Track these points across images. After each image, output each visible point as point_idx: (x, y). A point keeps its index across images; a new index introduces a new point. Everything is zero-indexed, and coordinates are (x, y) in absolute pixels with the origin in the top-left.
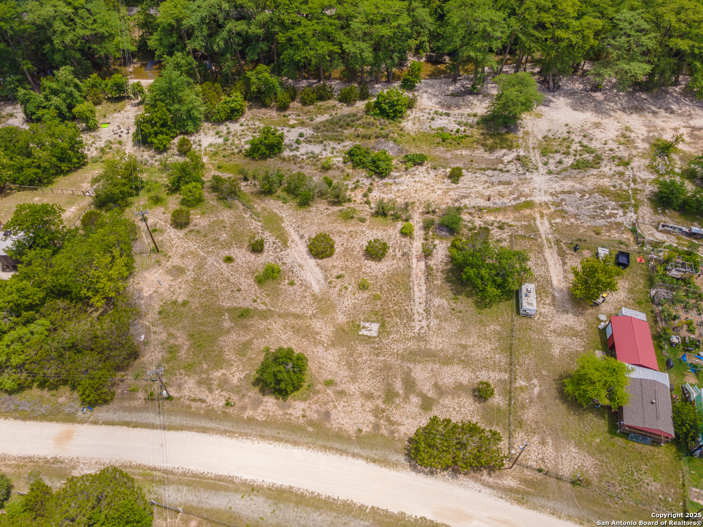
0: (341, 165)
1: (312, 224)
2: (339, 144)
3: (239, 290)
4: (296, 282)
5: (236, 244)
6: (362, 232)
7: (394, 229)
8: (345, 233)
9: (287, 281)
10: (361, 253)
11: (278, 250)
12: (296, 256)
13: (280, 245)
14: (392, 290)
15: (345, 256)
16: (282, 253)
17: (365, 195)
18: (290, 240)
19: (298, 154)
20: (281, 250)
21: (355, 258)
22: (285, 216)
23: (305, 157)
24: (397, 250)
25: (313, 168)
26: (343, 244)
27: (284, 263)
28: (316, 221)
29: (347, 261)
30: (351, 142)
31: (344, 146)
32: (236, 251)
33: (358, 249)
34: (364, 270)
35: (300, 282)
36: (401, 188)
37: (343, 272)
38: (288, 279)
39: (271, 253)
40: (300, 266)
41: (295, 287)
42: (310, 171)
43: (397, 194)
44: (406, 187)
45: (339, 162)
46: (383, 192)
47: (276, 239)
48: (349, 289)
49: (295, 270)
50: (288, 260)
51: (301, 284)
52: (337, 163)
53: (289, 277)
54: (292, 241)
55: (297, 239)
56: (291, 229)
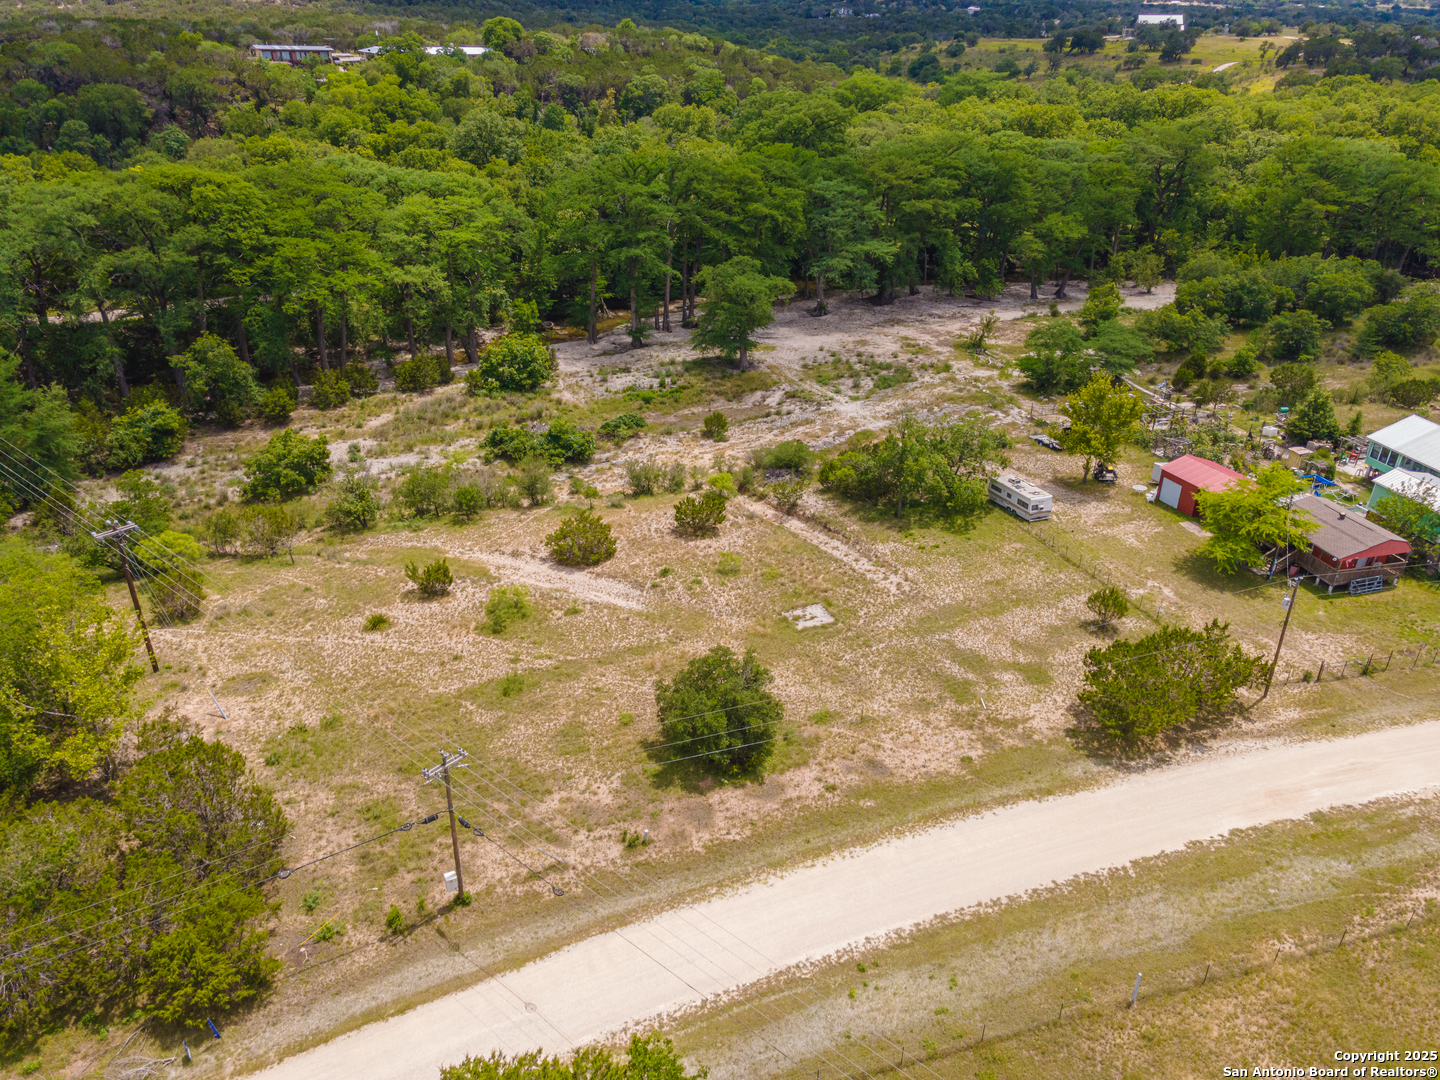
0: (482, 468)
2: (449, 445)
3: (457, 658)
4: (579, 608)
5: (366, 603)
9: (558, 612)
23: (391, 475)
29: (654, 552)
30: (472, 438)
35: (589, 605)
45: (473, 465)
51: (595, 607)
52: (470, 467)
54: (498, 568)
55: (507, 561)
56: (478, 554)
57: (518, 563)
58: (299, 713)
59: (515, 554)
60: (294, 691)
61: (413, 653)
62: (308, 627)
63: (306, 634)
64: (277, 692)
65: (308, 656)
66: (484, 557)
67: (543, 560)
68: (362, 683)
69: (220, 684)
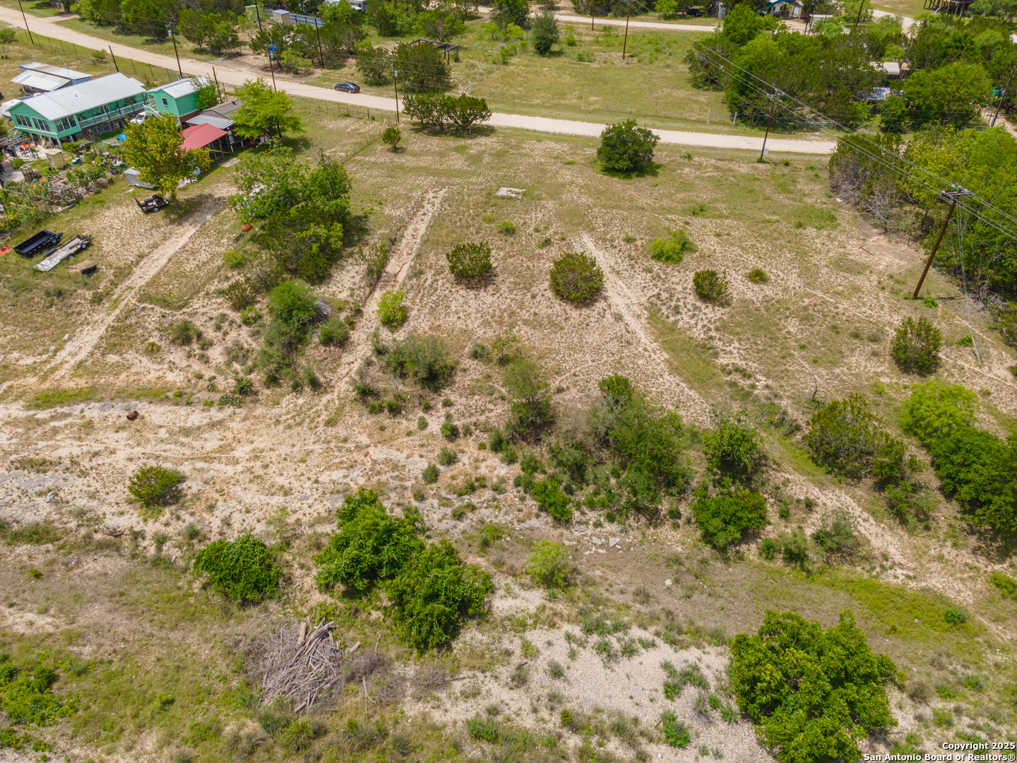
0: (500, 580)
1: (597, 350)
2: (493, 711)
3: (718, 235)
4: (623, 243)
5: (758, 309)
6: (486, 323)
7: (415, 330)
8: (526, 322)
9: (639, 243)
10: (500, 278)
11: (664, 295)
12: (626, 290)
13: (664, 309)
14: (462, 226)
15: (532, 276)
16: (657, 291)
17: (450, 460)
18: (643, 321)
19: (665, 652)
20: (658, 296)
21: (514, 272)
22: (666, 376)
23: (636, 632)
24: (429, 282)
25: (601, 591)
26: (534, 297)
27: (650, 271)
28: (588, 357)
29: (528, 268)
30: (437, 717)
31: (475, 694)
32: (749, 295)
33: (504, 288)
34: (502, 253)
35: (615, 244)
36: (337, 475)
37: (538, 251)
38: (636, 246)
39: (679, 288)
40: (618, 273)
41: (623, 236)
42: (612, 577)
43: (358, 456)
44: (324, 478)
45: (509, 591)
46: (395, 467)
47: (676, 322)
48: (532, 228)
49: (627, 262)
50: (642, 278)
51: (612, 240)
52: (516, 589)
53: (637, 249)
54: (639, 317)
55: (628, 318)
56: (644, 340)
57: (623, 311)
58: (818, 237)
59: (618, 318)
60: (820, 252)
61: (743, 249)
62: (807, 301)
63: (808, 295)
64: (830, 254)
65: (809, 274)
66: (641, 334)
67: (605, 299)
68: (778, 242)
69: (868, 272)
